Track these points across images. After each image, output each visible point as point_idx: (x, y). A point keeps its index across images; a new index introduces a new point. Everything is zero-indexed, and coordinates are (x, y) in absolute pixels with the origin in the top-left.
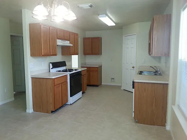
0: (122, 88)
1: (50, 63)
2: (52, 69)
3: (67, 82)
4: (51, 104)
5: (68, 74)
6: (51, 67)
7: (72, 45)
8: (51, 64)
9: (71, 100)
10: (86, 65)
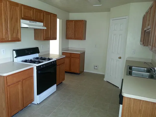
0: (105, 79)
1: (14, 50)
2: (15, 57)
3: (32, 77)
4: (4, 109)
5: (35, 66)
6: (15, 55)
7: (46, 28)
8: (14, 52)
9: (38, 99)
10: (68, 50)
